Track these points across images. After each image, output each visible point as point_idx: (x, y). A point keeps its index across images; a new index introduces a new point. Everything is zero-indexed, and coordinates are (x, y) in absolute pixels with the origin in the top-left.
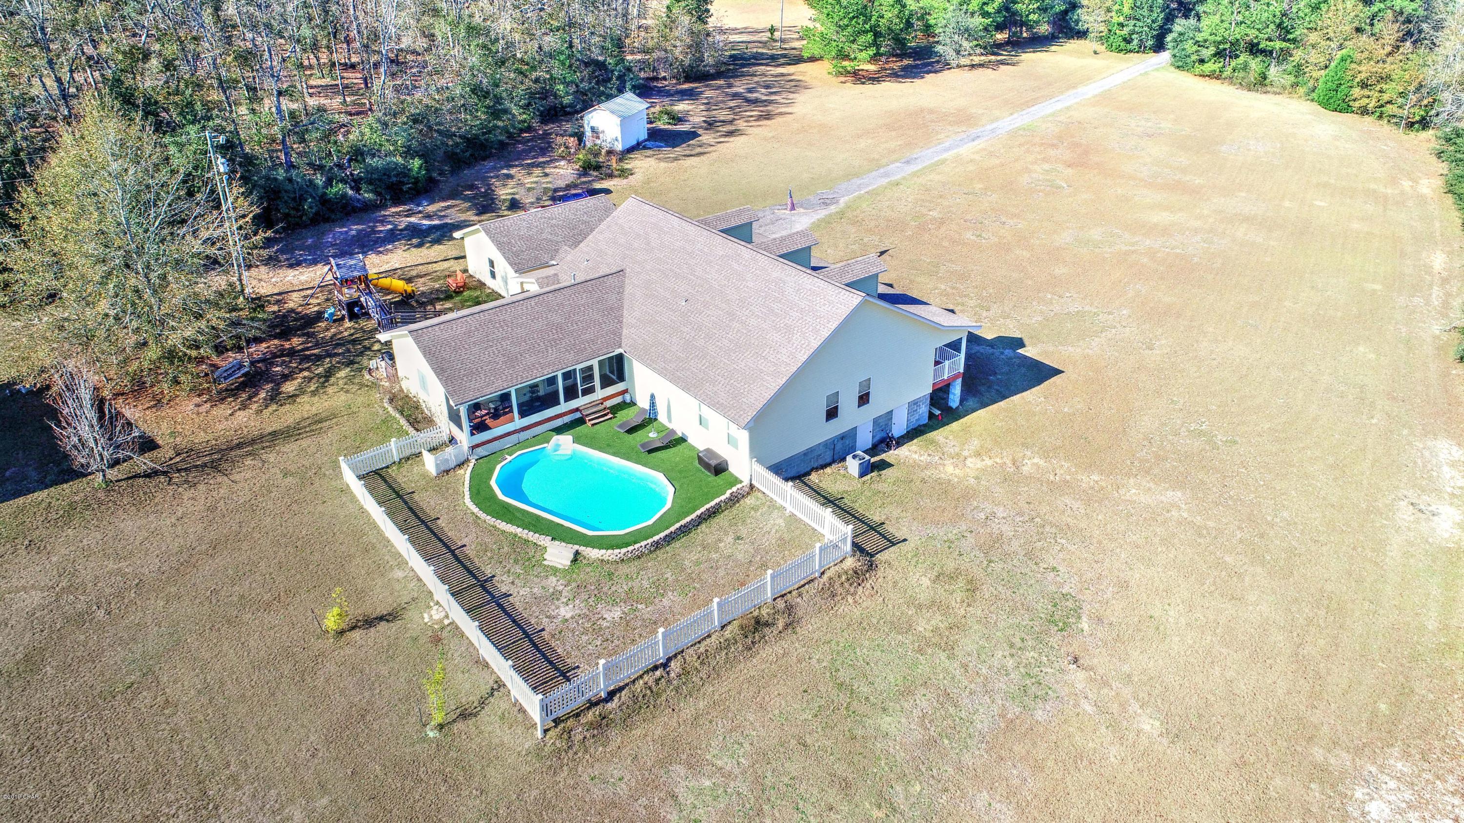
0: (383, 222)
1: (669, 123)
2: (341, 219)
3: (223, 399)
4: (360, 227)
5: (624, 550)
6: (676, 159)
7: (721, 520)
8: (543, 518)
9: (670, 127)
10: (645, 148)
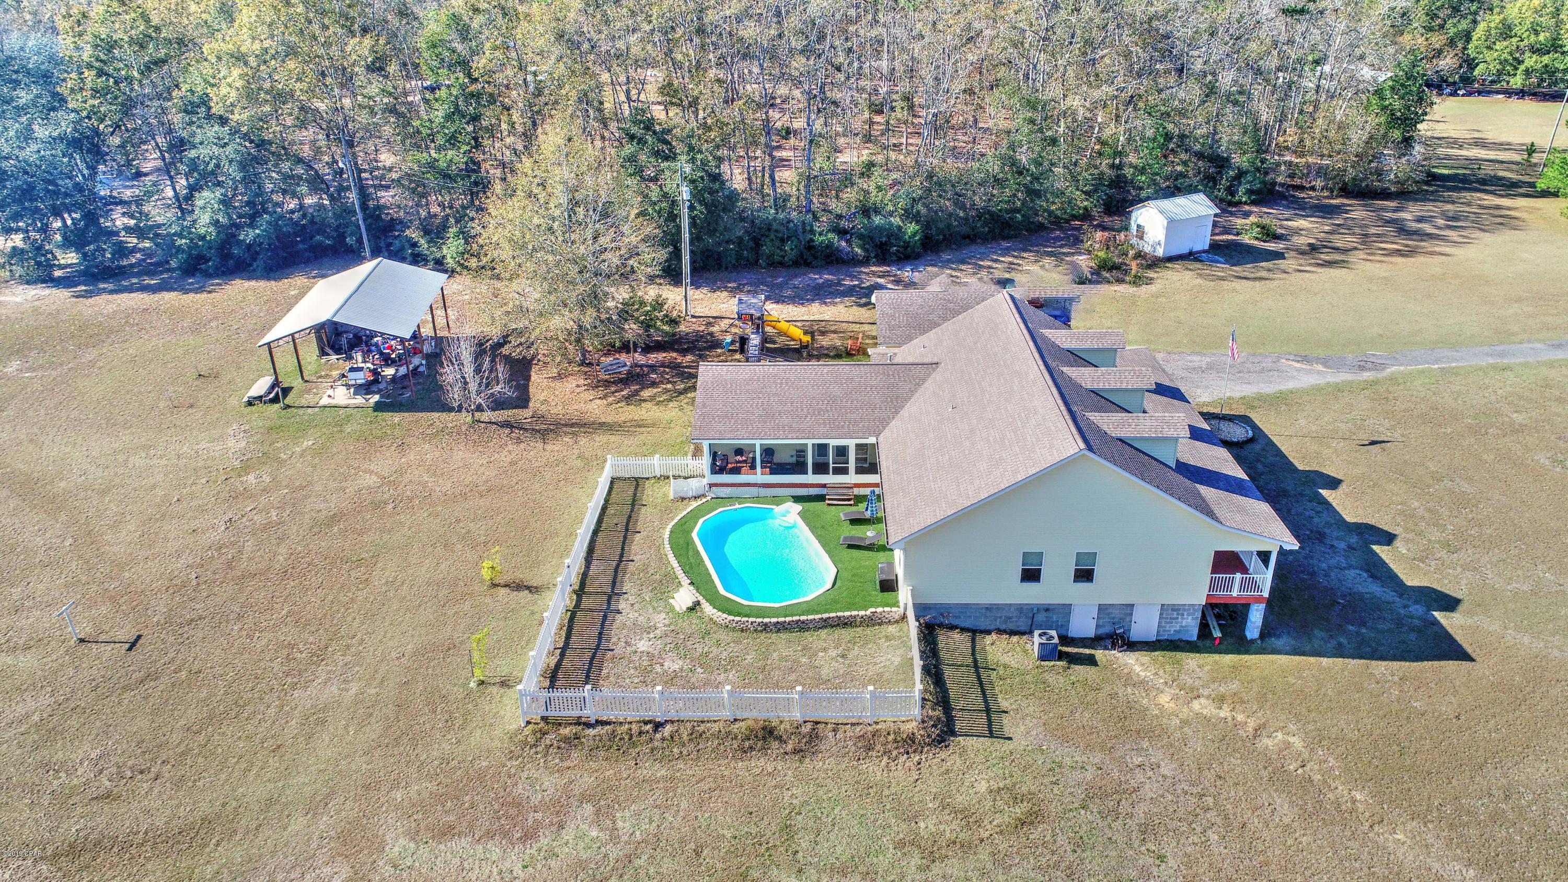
0: (853, 277)
1: (1257, 239)
2: (822, 266)
3: (597, 387)
4: (830, 277)
5: (731, 618)
6: (1222, 279)
7: (846, 634)
8: (705, 566)
9: (1256, 242)
10: (1197, 260)
